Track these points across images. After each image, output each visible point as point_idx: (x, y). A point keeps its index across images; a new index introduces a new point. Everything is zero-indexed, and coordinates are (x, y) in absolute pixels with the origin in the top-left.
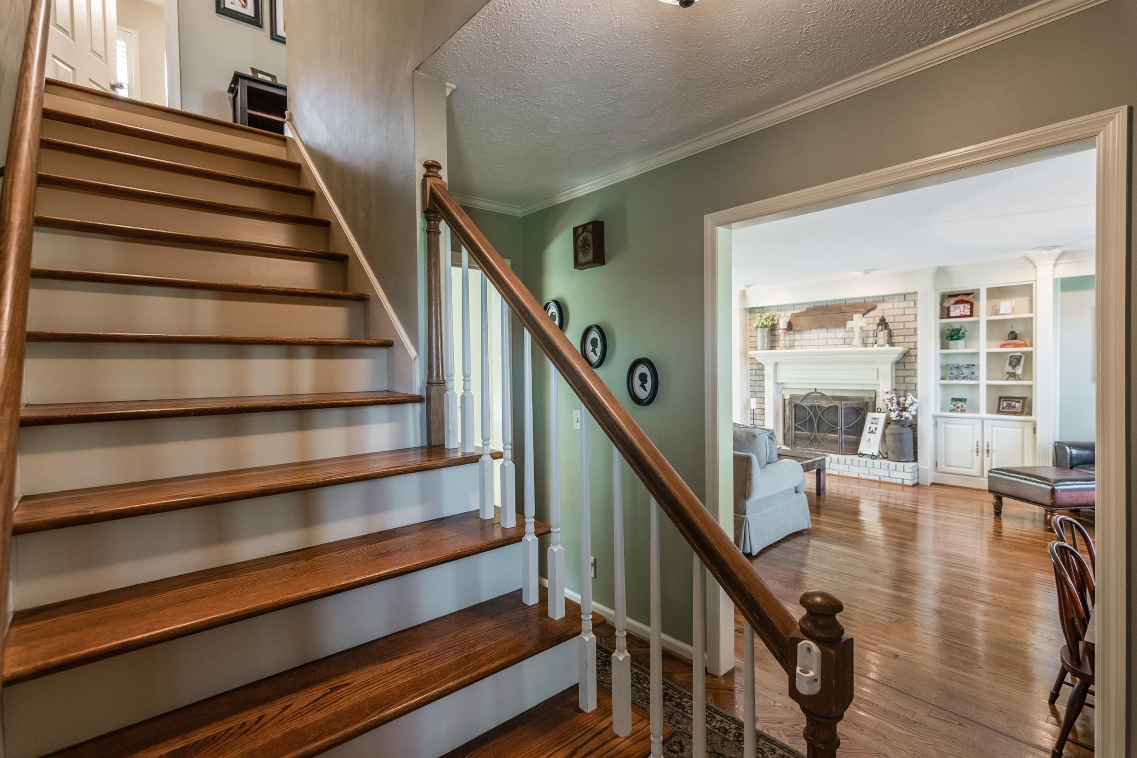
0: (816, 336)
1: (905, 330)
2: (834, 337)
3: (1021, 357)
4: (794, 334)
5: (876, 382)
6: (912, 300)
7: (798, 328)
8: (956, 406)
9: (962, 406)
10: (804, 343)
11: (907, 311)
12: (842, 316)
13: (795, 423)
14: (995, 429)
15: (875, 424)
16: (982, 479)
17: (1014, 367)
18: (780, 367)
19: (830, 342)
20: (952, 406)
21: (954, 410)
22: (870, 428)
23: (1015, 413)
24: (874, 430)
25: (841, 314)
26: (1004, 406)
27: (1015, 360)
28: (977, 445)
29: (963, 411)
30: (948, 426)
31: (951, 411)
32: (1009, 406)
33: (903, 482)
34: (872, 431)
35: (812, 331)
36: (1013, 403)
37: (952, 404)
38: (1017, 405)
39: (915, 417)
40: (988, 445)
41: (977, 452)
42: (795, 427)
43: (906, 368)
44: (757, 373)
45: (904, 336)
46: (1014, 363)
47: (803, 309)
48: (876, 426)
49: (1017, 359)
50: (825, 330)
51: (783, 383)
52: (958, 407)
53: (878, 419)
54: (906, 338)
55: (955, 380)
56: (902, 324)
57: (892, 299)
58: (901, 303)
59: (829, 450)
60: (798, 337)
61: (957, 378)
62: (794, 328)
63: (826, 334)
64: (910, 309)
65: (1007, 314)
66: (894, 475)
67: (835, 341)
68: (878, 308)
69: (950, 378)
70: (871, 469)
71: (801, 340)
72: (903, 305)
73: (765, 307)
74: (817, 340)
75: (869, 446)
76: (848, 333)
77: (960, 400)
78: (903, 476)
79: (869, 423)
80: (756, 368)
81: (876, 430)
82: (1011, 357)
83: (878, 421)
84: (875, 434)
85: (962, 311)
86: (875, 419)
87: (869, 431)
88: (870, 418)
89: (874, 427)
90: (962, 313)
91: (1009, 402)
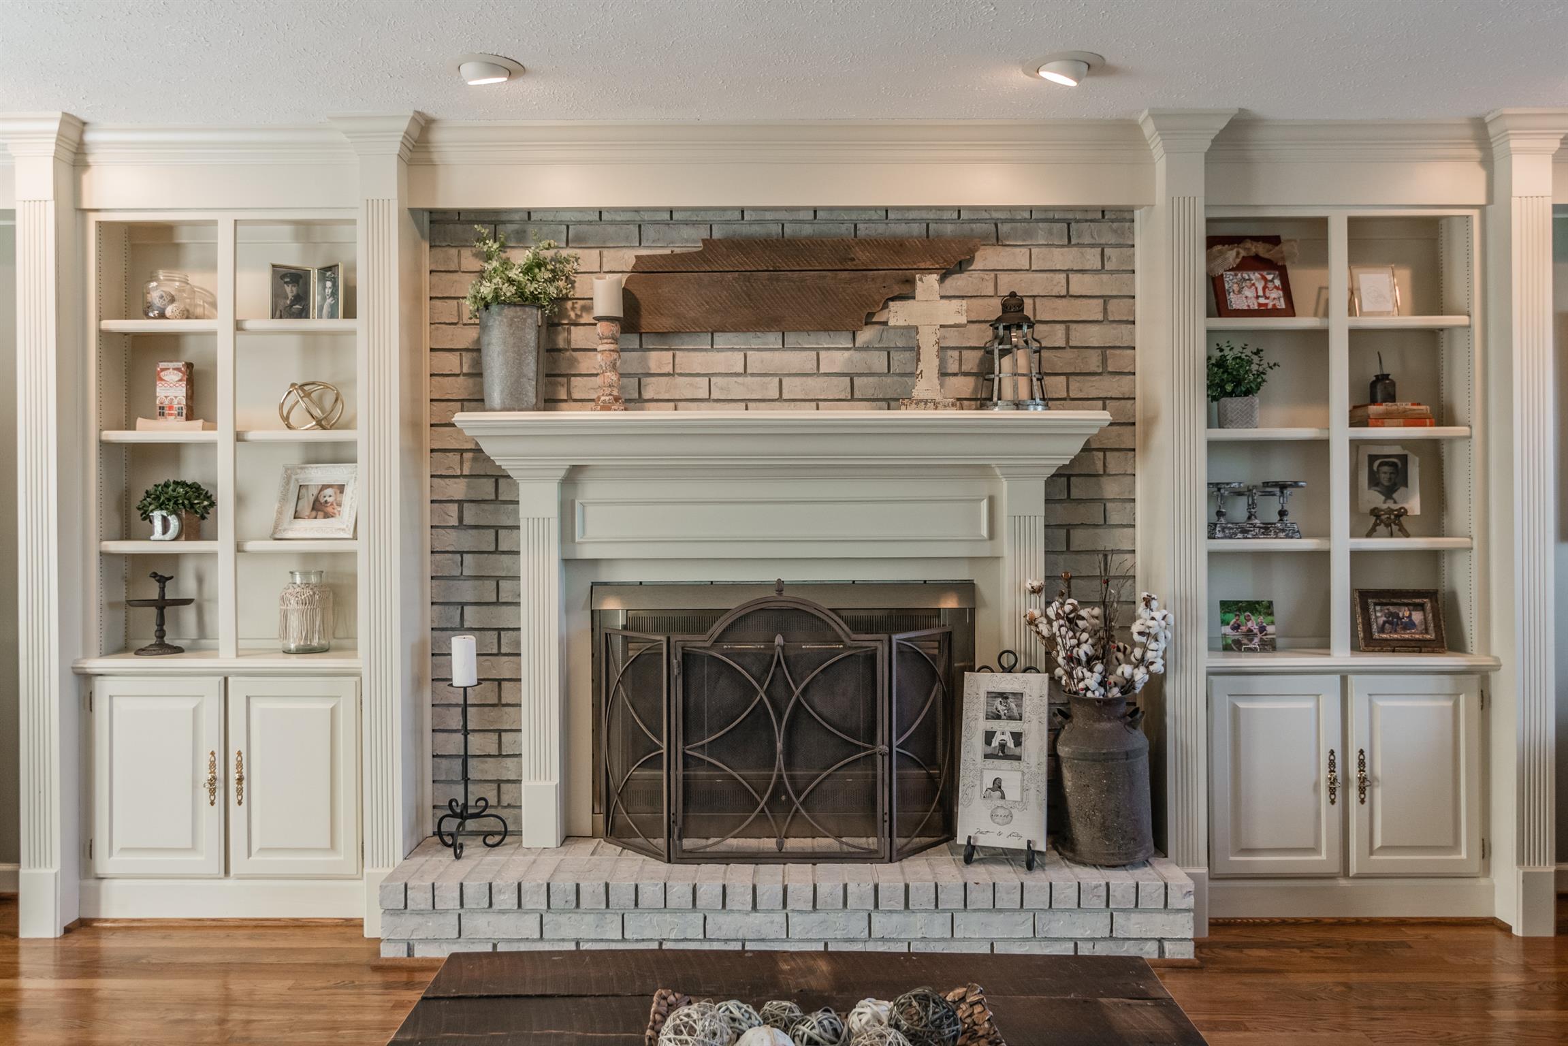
0: (735, 361)
1: (1069, 355)
2: (810, 366)
3: (1404, 459)
4: (641, 348)
5: (984, 551)
6: (1092, 246)
7: (665, 323)
8: (1244, 629)
9: (1262, 629)
10: (683, 388)
11: (1079, 284)
12: (850, 281)
13: (686, 742)
14: (1381, 703)
15: (1011, 718)
16: (1343, 882)
17: (1389, 493)
18: (591, 491)
19: (793, 387)
20: (1227, 630)
21: (1238, 643)
22: (989, 736)
23: (1418, 647)
24: (1011, 744)
25: (844, 275)
26: (1381, 620)
27: (1385, 469)
28: (1332, 763)
29: (1269, 646)
30: (1242, 705)
31: (1227, 648)
32: (1394, 621)
33: (1161, 951)
34: (1003, 746)
35: (720, 339)
36: (1404, 612)
37: (1224, 622)
38: (1417, 617)
40: (1362, 763)
41: (1332, 791)
42: (684, 754)
43: (1075, 494)
44: (468, 520)
45: (1067, 375)
46: (1384, 479)
47: (688, 241)
48: (1015, 726)
49: (1394, 465)
50: (773, 339)
51: (595, 562)
52: (1249, 634)
53: (1019, 696)
54: (1075, 383)
55: (1240, 535)
56: (1060, 329)
57: (1028, 234)
58: (1057, 251)
59: (838, 837)
60: (658, 360)
61: (1244, 531)
62: (646, 321)
63: (777, 354)
64: (1087, 278)
65: (1380, 314)
66: (1131, 925)
67: (816, 386)
68: (978, 264)
69: (1223, 530)
70: (1042, 919)
71: (673, 375)
72: (1063, 258)
73: (504, 217)
74: (740, 379)
75: (1000, 812)
76: (863, 354)
77: (1252, 607)
78: (1159, 925)
79: (982, 715)
80: (459, 496)
81: (1018, 743)
82: (1372, 459)
83: (1019, 706)
84: (1019, 758)
85: (1260, 293)
86: (1003, 696)
87: (989, 750)
88: (983, 697)
89: (1004, 730)
90: (1262, 300)
91: (1392, 609)
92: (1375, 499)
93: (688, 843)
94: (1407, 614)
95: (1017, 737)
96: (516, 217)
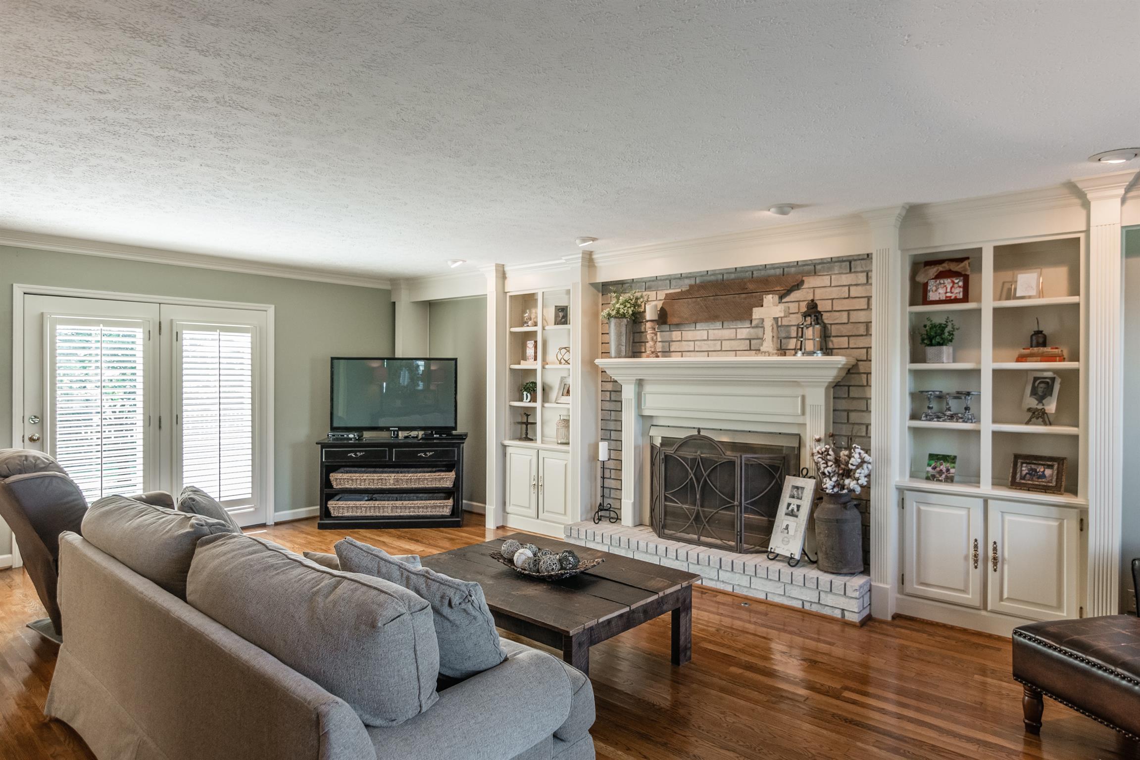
0: (704, 334)
1: (849, 326)
2: (733, 336)
3: (1053, 379)
4: (670, 331)
5: (800, 420)
6: (862, 272)
7: (675, 320)
8: (938, 469)
9: (948, 470)
10: (685, 346)
11: (855, 291)
12: (745, 298)
13: (666, 490)
14: (1008, 517)
15: (798, 498)
16: (984, 613)
17: (1041, 399)
18: (648, 388)
19: (727, 345)
20: (929, 469)
21: (934, 476)
22: (789, 505)
23: (1045, 489)
24: (795, 510)
25: (743, 296)
26: (1024, 473)
27: (1042, 385)
28: (976, 547)
29: (950, 480)
30: (923, 508)
31: (928, 478)
32: (1033, 473)
33: (843, 615)
34: (793, 510)
35: (699, 326)
36: (1041, 469)
37: (929, 465)
38: (1048, 472)
39: (866, 488)
40: (995, 549)
41: (976, 561)
42: (665, 496)
43: (852, 395)
44: (613, 398)
45: (849, 336)
46: (1040, 391)
47: (685, 286)
48: (798, 502)
49: (1048, 383)
50: (718, 325)
51: (651, 417)
52: (941, 472)
53: (803, 488)
54: (852, 340)
55: (935, 420)
56: (845, 314)
57: (830, 269)
58: (844, 276)
59: (721, 540)
60: (676, 335)
61: (938, 418)
62: (669, 320)
63: (720, 331)
64: (859, 288)
65: (1030, 297)
66: (828, 599)
67: (735, 345)
68: (805, 286)
69: (926, 416)
70: (788, 587)
71: (681, 341)
72: (846, 279)
73: (626, 282)
74: (705, 342)
75: (786, 539)
76: (755, 330)
77: (945, 458)
78: (842, 602)
79: (788, 496)
80: (610, 389)
81: (798, 510)
82: (1036, 379)
83: (802, 493)
84: (797, 516)
85: (949, 290)
86: (797, 488)
87: (787, 511)
88: (790, 487)
89: (794, 502)
90: (948, 295)
91: (1033, 466)
92: (1033, 403)
93: (667, 531)
94: (1042, 470)
95: (798, 507)
96: (629, 281)
